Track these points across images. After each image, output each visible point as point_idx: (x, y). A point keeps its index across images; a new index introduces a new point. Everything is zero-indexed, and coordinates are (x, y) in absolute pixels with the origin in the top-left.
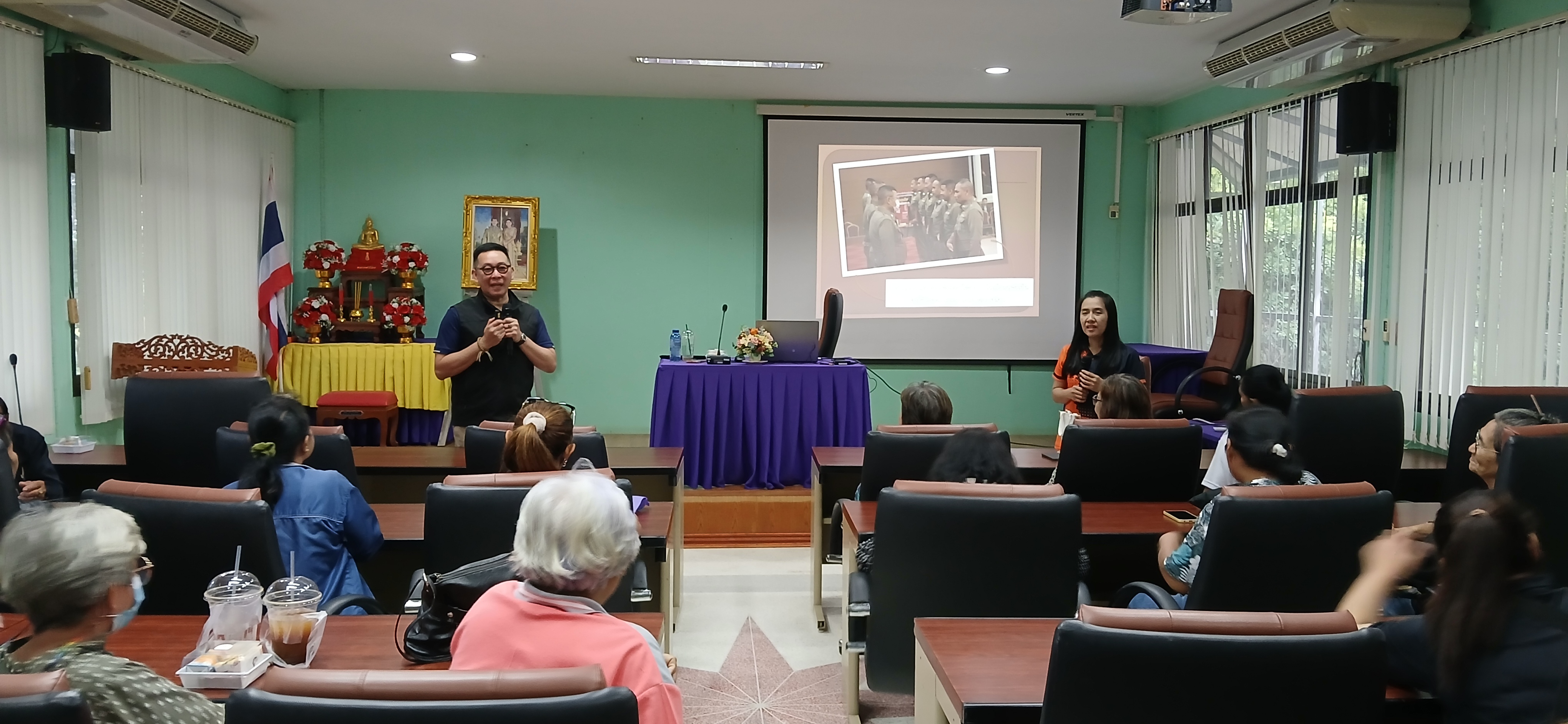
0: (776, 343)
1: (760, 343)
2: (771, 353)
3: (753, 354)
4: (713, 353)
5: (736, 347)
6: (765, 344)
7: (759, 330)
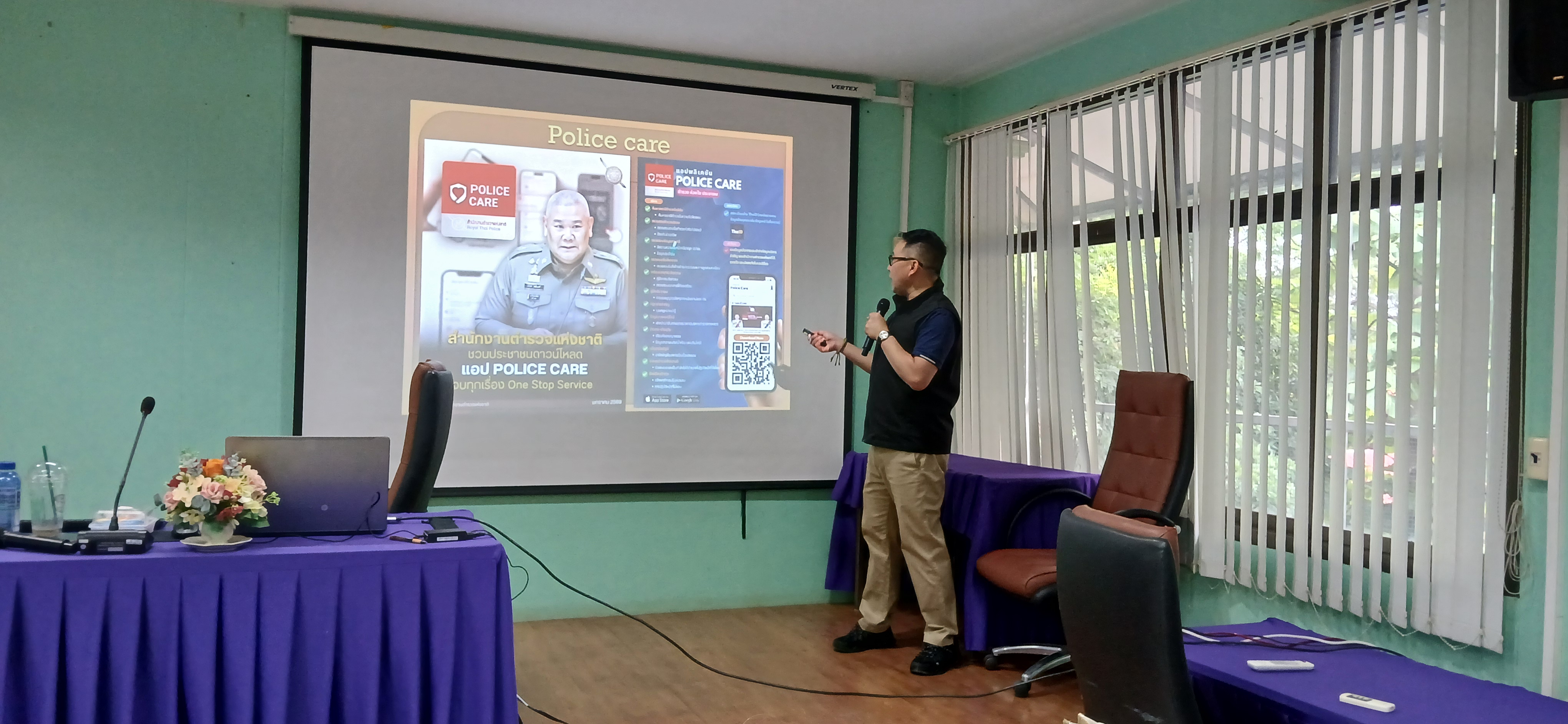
0: (274, 494)
1: (226, 497)
2: (261, 519)
3: (208, 526)
4: (100, 524)
5: (163, 508)
6: (241, 500)
7: (228, 464)
